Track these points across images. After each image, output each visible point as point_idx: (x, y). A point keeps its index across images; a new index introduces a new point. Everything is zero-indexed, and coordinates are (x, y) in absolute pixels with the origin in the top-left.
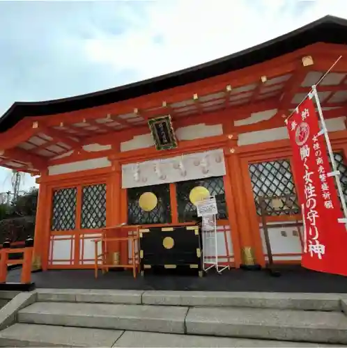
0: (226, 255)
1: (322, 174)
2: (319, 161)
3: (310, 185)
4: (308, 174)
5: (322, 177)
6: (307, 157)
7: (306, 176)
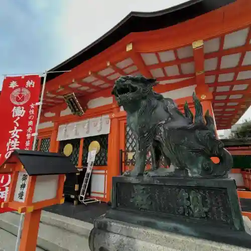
0: (103, 192)
1: (29, 133)
2: (31, 123)
3: (16, 140)
4: (16, 130)
5: (28, 136)
6: (20, 117)
7: (13, 131)
